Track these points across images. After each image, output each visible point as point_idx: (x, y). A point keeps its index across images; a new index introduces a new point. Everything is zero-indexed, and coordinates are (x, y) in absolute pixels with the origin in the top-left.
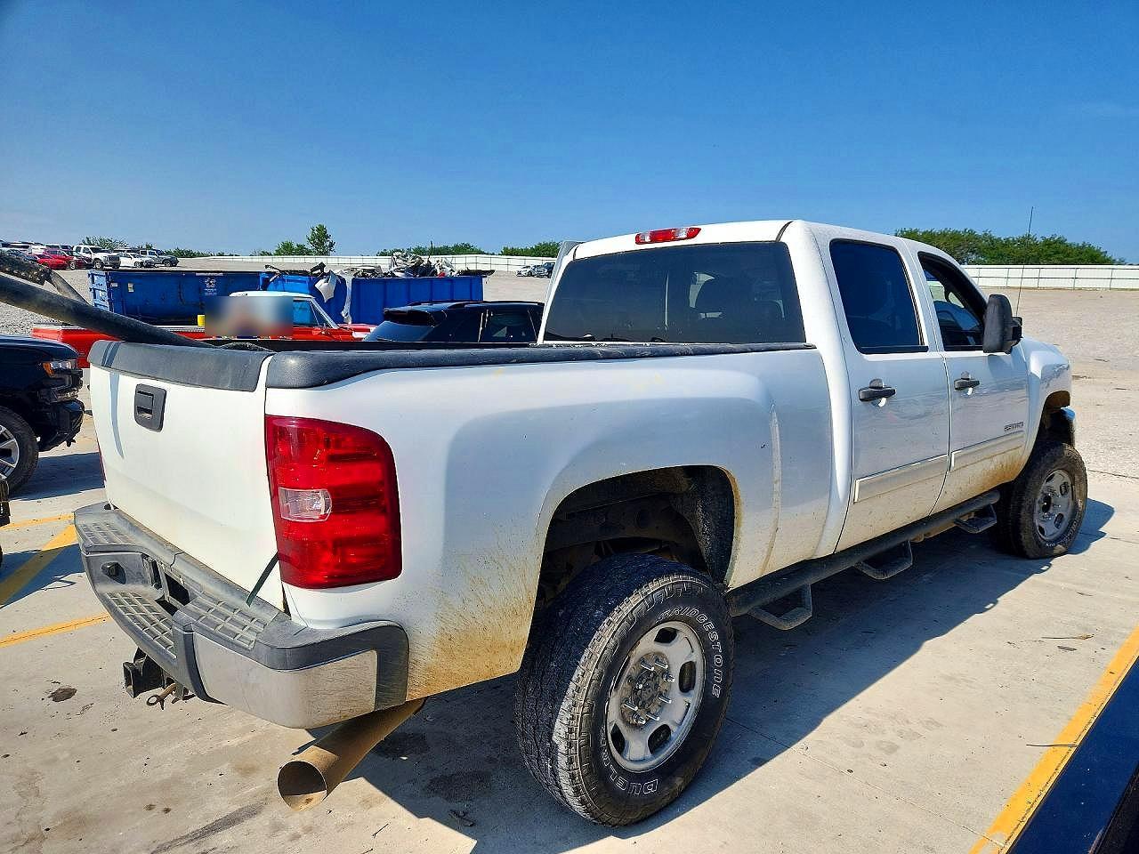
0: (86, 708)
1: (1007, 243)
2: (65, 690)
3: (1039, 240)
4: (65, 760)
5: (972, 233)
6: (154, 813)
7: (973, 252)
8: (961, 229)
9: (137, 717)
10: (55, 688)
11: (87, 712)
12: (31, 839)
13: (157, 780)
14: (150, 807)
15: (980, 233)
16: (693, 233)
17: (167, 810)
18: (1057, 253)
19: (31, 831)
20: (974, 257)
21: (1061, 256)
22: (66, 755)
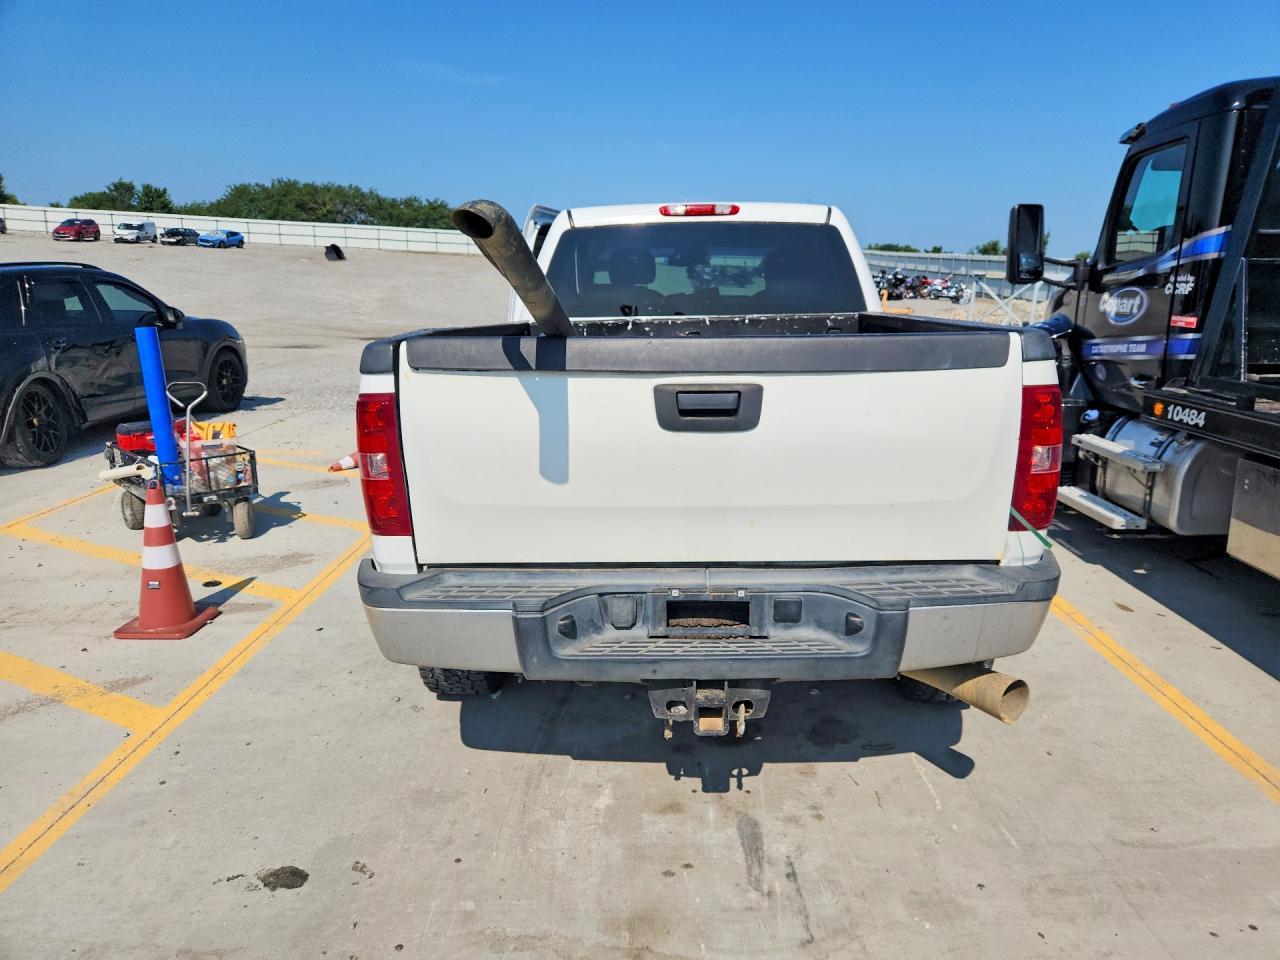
0: (360, 869)
1: (394, 204)
2: (275, 875)
3: (425, 203)
5: (357, 190)
7: (361, 211)
8: (345, 184)
10: (251, 881)
11: (375, 870)
14: (670, 874)
15: (365, 189)
16: (735, 210)
17: (689, 866)
18: (442, 217)
20: (363, 217)
21: (447, 220)
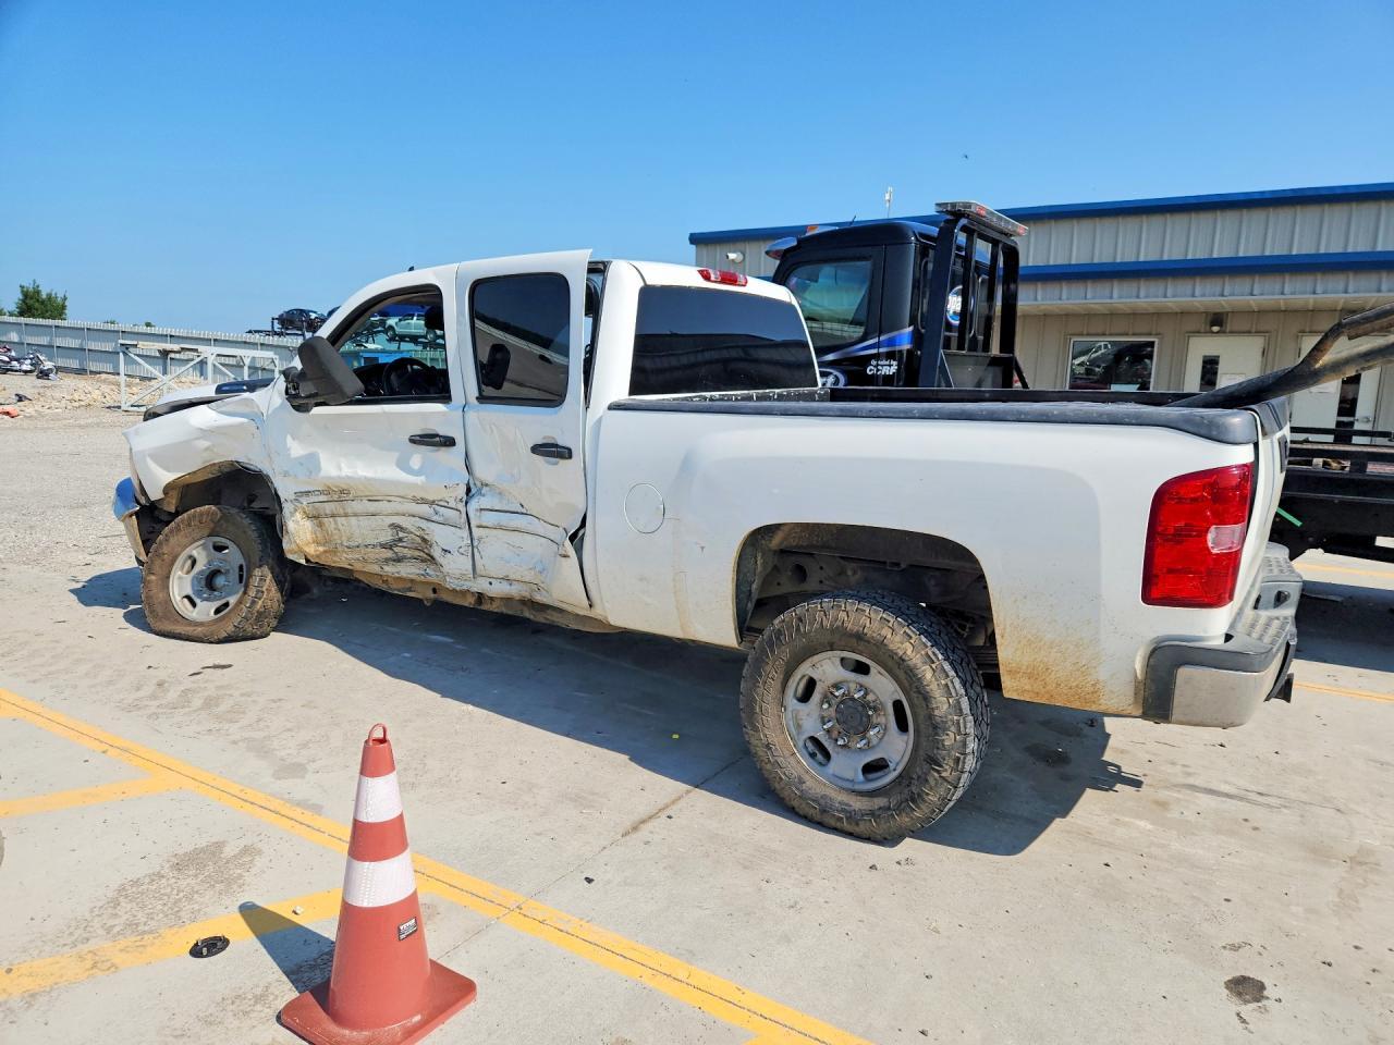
0: (1235, 948)
2: (1239, 994)
4: (1298, 905)
6: (1256, 825)
9: (1194, 897)
10: (1248, 1010)
11: (1237, 941)
12: (1360, 863)
13: (1233, 840)
14: (1256, 829)
17: (1246, 820)
19: (1359, 868)
22: (1294, 909)
